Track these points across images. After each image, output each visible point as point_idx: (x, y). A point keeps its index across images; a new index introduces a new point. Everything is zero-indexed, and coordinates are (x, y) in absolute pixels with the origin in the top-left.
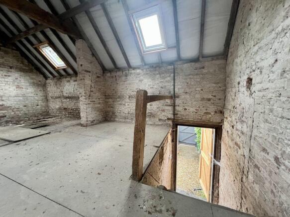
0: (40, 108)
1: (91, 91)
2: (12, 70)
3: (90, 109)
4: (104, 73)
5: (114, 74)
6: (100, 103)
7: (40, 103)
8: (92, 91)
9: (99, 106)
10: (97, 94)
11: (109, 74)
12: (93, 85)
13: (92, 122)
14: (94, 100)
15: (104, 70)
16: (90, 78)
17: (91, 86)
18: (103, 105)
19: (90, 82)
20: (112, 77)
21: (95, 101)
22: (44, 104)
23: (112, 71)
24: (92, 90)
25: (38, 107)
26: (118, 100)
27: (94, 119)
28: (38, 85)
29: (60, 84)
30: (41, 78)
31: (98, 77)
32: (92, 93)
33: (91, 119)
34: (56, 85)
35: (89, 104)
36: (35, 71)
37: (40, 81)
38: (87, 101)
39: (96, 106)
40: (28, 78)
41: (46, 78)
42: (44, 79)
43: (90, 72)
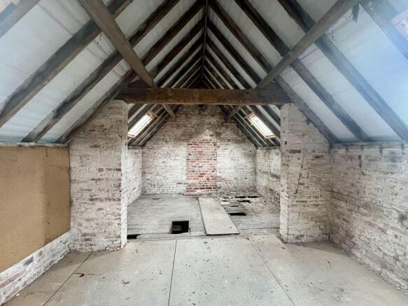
0: (248, 182)
1: (299, 184)
2: (230, 143)
3: (294, 214)
4: (331, 147)
5: (354, 152)
6: (317, 205)
7: (249, 176)
8: (303, 184)
9: (315, 210)
10: (313, 189)
11: (342, 151)
12: (304, 173)
13: (297, 238)
14: (305, 199)
15: (333, 141)
16: (300, 161)
17: (300, 175)
18: (324, 210)
19: (299, 169)
20: (351, 158)
21: (306, 202)
22: (252, 178)
23: (352, 145)
24: (301, 181)
25: (246, 180)
26: (362, 210)
27: (302, 233)
28: (249, 156)
29: (268, 156)
30: (252, 147)
31: (317, 157)
32: (301, 188)
33: (297, 233)
34: (265, 156)
35: (293, 206)
36: (247, 140)
37: (250, 151)
38: (290, 200)
39: (309, 210)
40: (240, 149)
41: (256, 146)
42: (255, 149)
43: (299, 152)
